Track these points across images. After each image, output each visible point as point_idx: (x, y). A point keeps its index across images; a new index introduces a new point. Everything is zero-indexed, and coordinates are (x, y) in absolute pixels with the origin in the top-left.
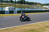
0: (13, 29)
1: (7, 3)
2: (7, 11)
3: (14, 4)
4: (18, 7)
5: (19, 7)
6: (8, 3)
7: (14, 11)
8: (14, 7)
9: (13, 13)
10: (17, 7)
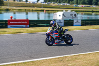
0: (73, 59)
1: (59, 3)
2: (60, 21)
3: (74, 5)
4: (83, 11)
5: (85, 11)
6: (62, 4)
7: (75, 21)
8: (74, 13)
9: (72, 25)
10: (80, 11)
